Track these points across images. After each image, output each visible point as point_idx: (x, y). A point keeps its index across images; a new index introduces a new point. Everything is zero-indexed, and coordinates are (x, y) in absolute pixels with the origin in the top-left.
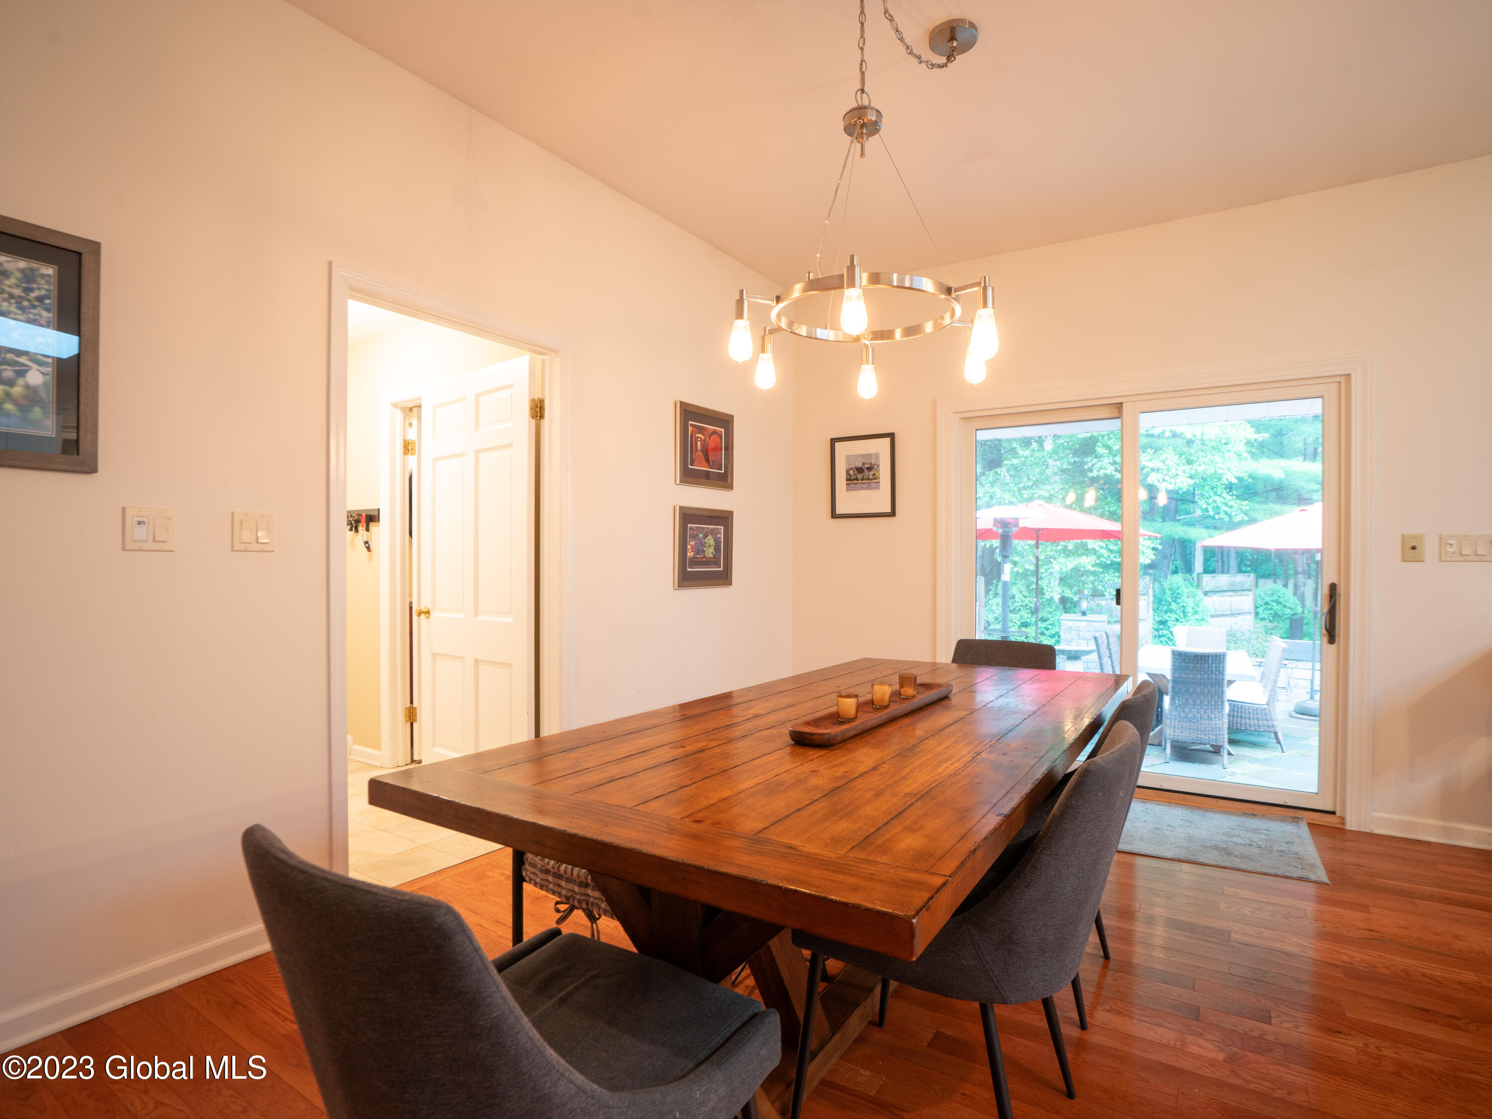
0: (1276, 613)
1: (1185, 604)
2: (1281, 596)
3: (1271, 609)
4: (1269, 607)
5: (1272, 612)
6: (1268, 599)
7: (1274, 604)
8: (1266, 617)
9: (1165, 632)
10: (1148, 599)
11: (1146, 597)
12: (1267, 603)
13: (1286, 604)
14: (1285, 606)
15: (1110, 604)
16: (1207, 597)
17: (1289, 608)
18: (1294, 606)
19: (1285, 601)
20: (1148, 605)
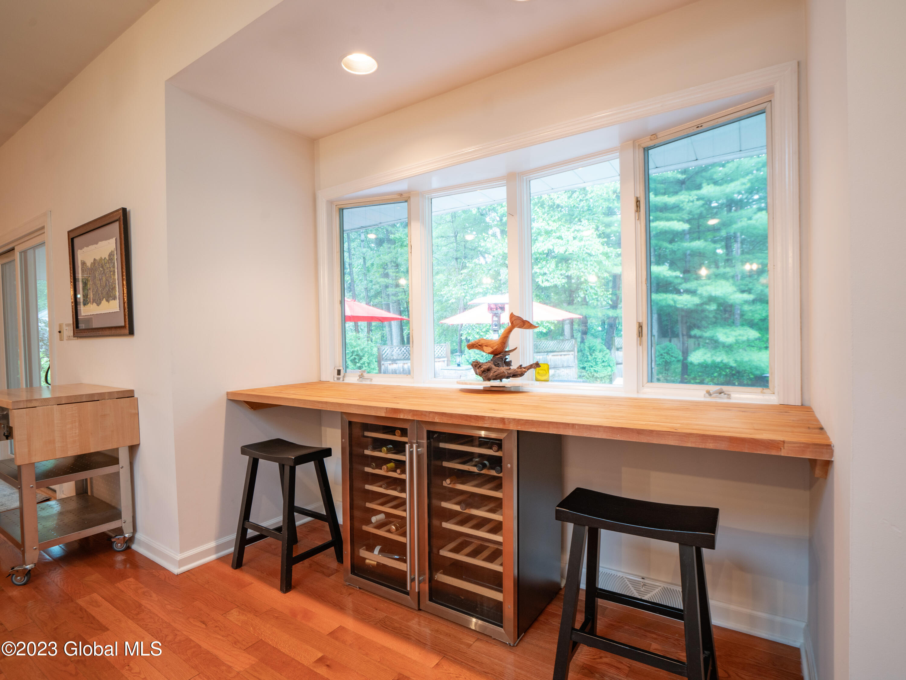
0: (666, 361)
1: (596, 357)
2: (670, 349)
3: (664, 358)
4: (663, 357)
5: (664, 360)
6: (662, 352)
7: (666, 355)
8: (660, 363)
9: (585, 374)
10: (574, 354)
11: (573, 353)
12: (662, 355)
13: (673, 355)
14: (672, 356)
15: (546, 357)
16: (619, 352)
17: (675, 357)
18: (677, 356)
19: (672, 353)
20: (574, 357)
